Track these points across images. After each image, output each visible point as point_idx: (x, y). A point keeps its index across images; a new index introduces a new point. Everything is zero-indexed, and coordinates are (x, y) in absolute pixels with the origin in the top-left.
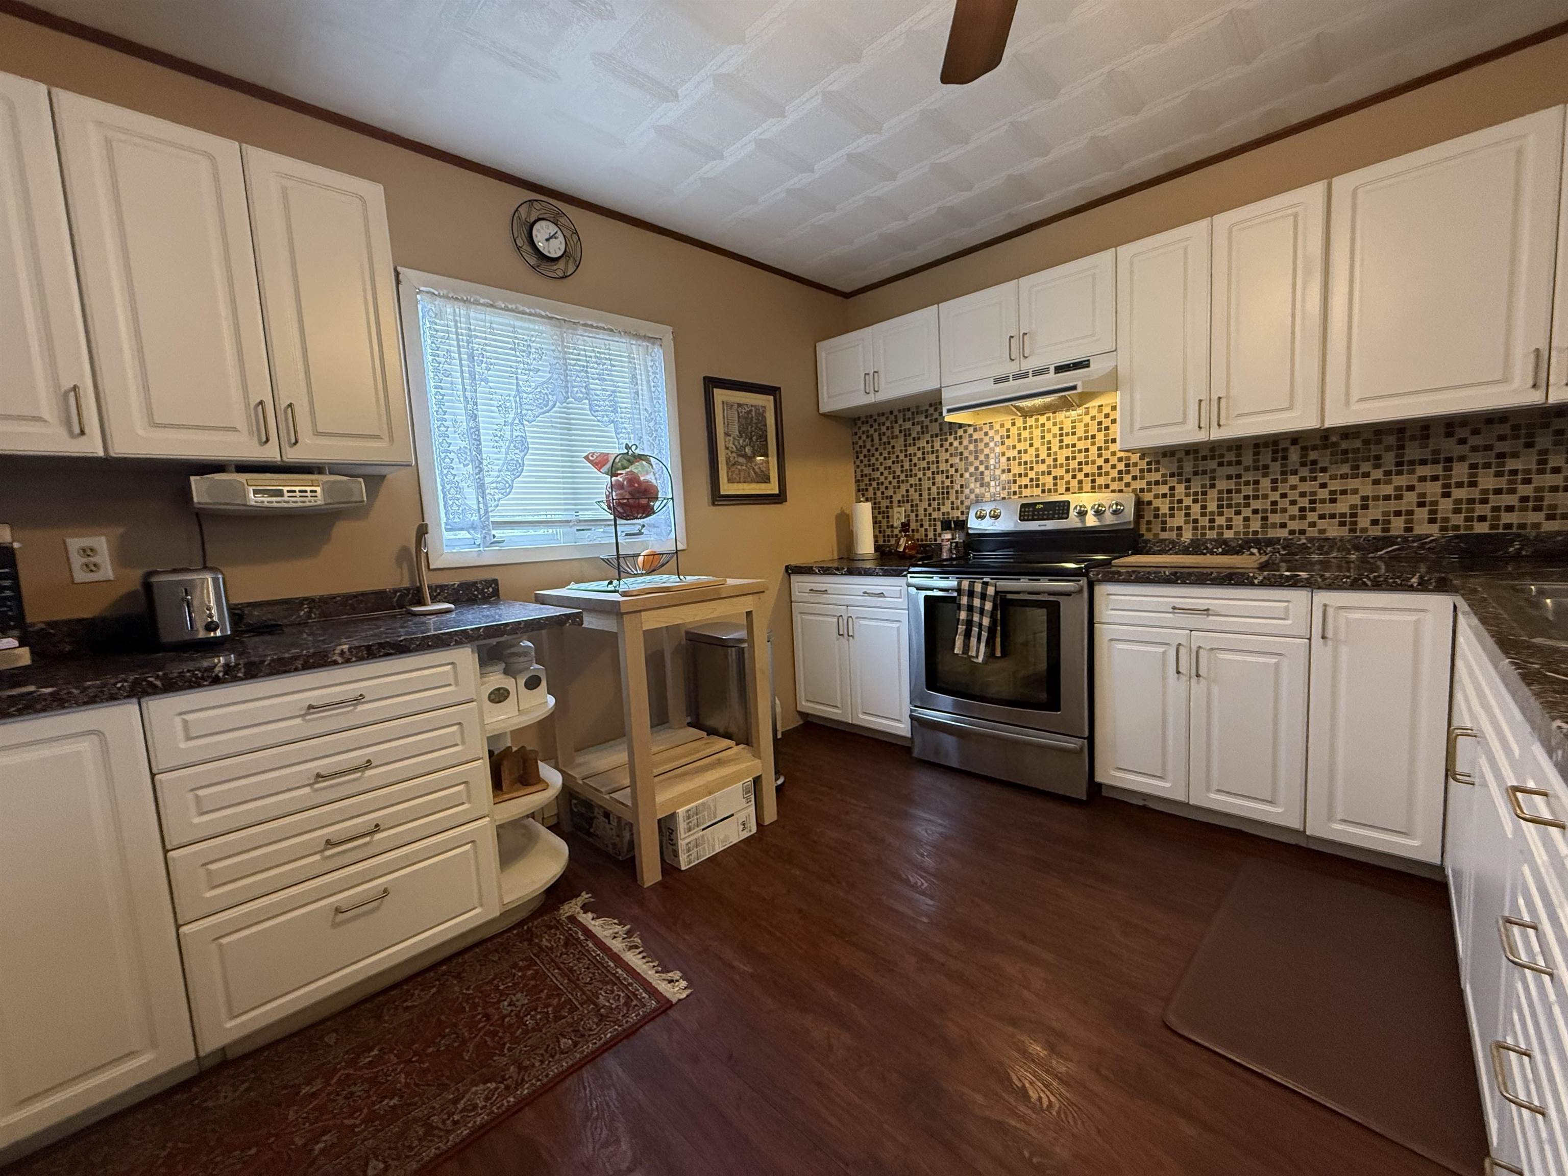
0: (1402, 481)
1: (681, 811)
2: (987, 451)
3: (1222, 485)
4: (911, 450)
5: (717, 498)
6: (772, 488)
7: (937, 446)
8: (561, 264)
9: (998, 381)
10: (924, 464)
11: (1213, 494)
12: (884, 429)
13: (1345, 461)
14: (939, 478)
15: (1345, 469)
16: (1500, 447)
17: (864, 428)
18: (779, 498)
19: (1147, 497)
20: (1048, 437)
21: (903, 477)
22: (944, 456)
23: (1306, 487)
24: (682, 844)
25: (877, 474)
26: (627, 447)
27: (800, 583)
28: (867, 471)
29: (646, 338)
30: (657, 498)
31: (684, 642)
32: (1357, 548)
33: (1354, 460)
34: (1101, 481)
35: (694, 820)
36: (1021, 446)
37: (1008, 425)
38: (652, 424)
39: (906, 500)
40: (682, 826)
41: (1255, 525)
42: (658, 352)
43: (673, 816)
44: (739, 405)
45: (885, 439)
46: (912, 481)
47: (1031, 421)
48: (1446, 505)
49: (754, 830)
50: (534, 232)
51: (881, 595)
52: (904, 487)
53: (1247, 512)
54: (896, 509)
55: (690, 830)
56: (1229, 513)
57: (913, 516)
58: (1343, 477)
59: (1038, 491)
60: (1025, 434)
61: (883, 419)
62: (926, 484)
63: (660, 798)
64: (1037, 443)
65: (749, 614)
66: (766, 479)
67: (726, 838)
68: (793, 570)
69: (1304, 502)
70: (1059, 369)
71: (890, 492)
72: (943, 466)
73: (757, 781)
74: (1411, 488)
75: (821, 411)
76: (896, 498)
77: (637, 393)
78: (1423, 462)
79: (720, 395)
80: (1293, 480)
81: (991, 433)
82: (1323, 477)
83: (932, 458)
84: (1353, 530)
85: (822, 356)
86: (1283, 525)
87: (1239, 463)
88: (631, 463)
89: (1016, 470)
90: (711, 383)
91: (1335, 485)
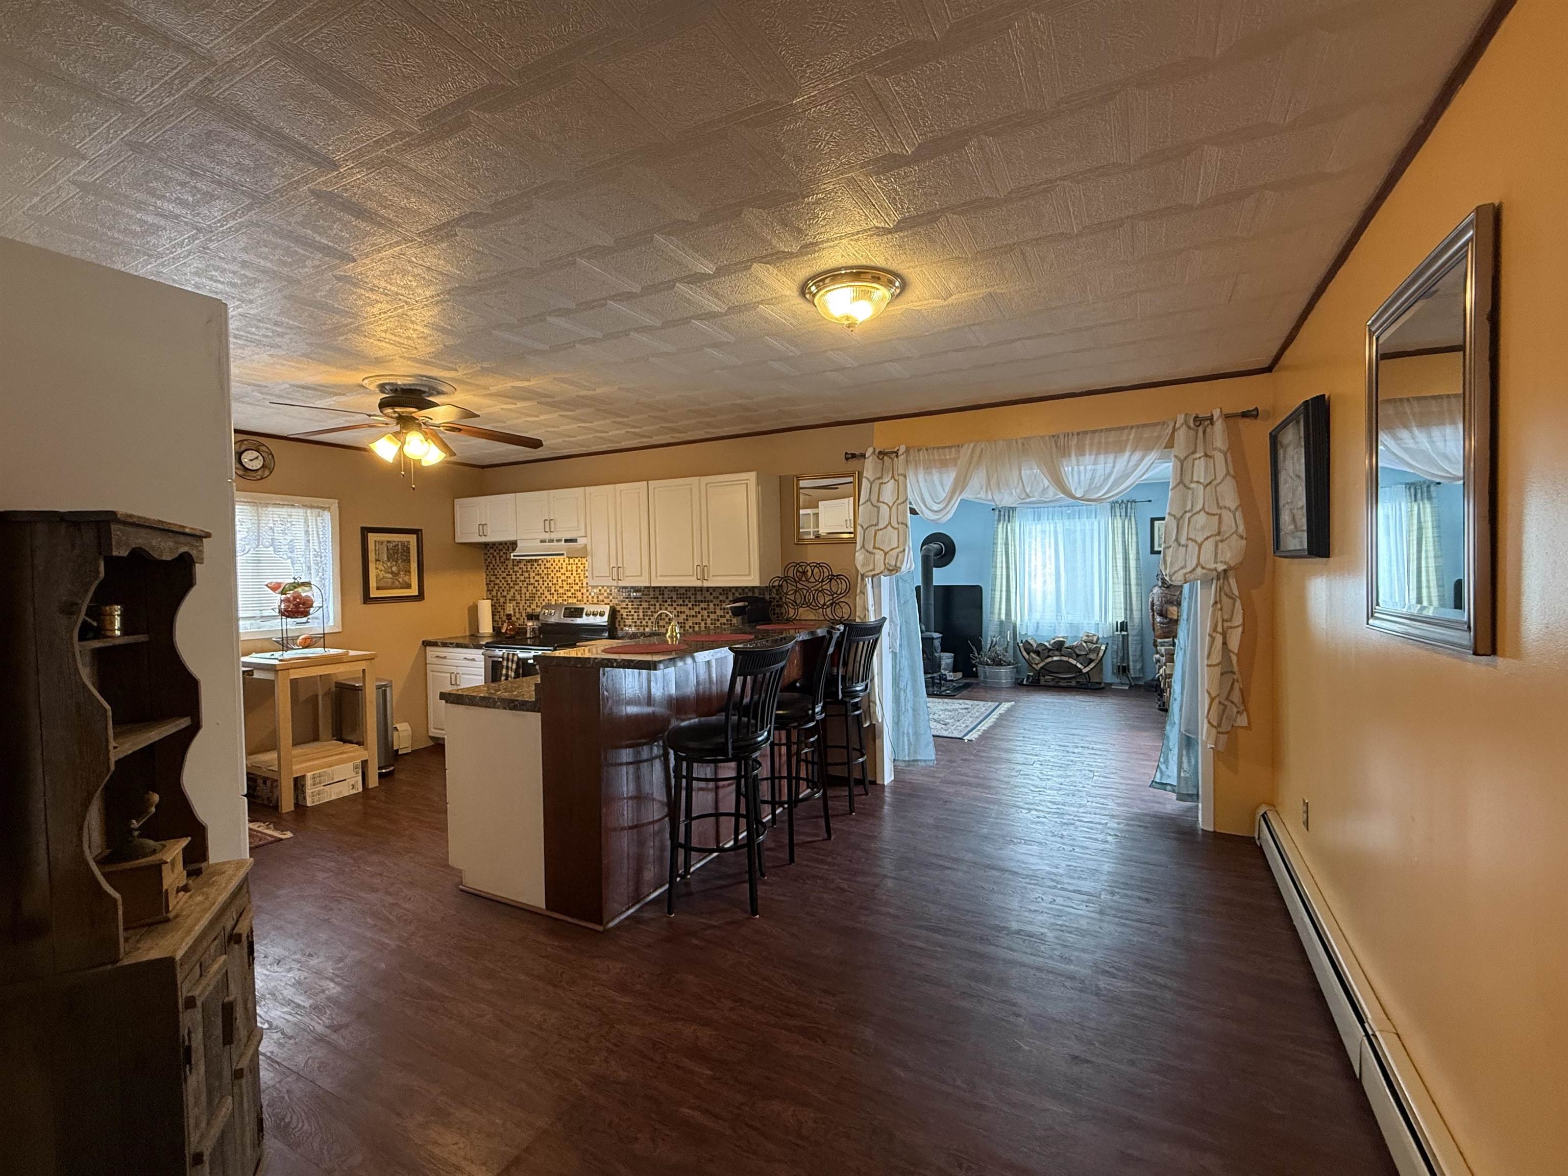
0: (697, 609)
1: (309, 775)
2: (552, 575)
3: (645, 605)
4: (516, 568)
5: (367, 599)
6: (414, 591)
7: (529, 567)
8: (260, 473)
9: (542, 541)
10: (522, 578)
11: (641, 611)
12: (502, 553)
14: (530, 588)
17: (491, 551)
18: (420, 597)
19: (618, 608)
20: (579, 571)
21: (512, 585)
22: (532, 575)
24: (309, 792)
25: (498, 581)
26: (294, 579)
27: (431, 652)
28: (493, 578)
29: (318, 507)
30: (312, 606)
31: (333, 689)
34: (601, 598)
35: (318, 780)
36: (568, 574)
37: (562, 561)
38: (318, 559)
39: (513, 599)
40: (309, 782)
42: (327, 515)
43: (304, 776)
44: (388, 542)
45: (502, 560)
46: (517, 587)
47: (572, 561)
48: (709, 621)
49: (361, 790)
50: (243, 457)
51: (473, 660)
52: (512, 591)
54: (508, 604)
55: (314, 785)
56: (647, 618)
57: (517, 611)
59: (575, 601)
60: (569, 568)
61: (501, 547)
62: (524, 590)
63: (294, 768)
64: (574, 573)
65: (364, 670)
66: (409, 586)
67: (340, 792)
68: (427, 644)
70: (566, 541)
71: (505, 593)
72: (532, 581)
73: (365, 763)
75: (457, 541)
76: (509, 597)
77: (308, 541)
79: (372, 537)
80: (666, 605)
81: (554, 565)
83: (526, 575)
85: (457, 508)
88: (295, 588)
89: (566, 587)
90: (366, 531)
91: (678, 609)
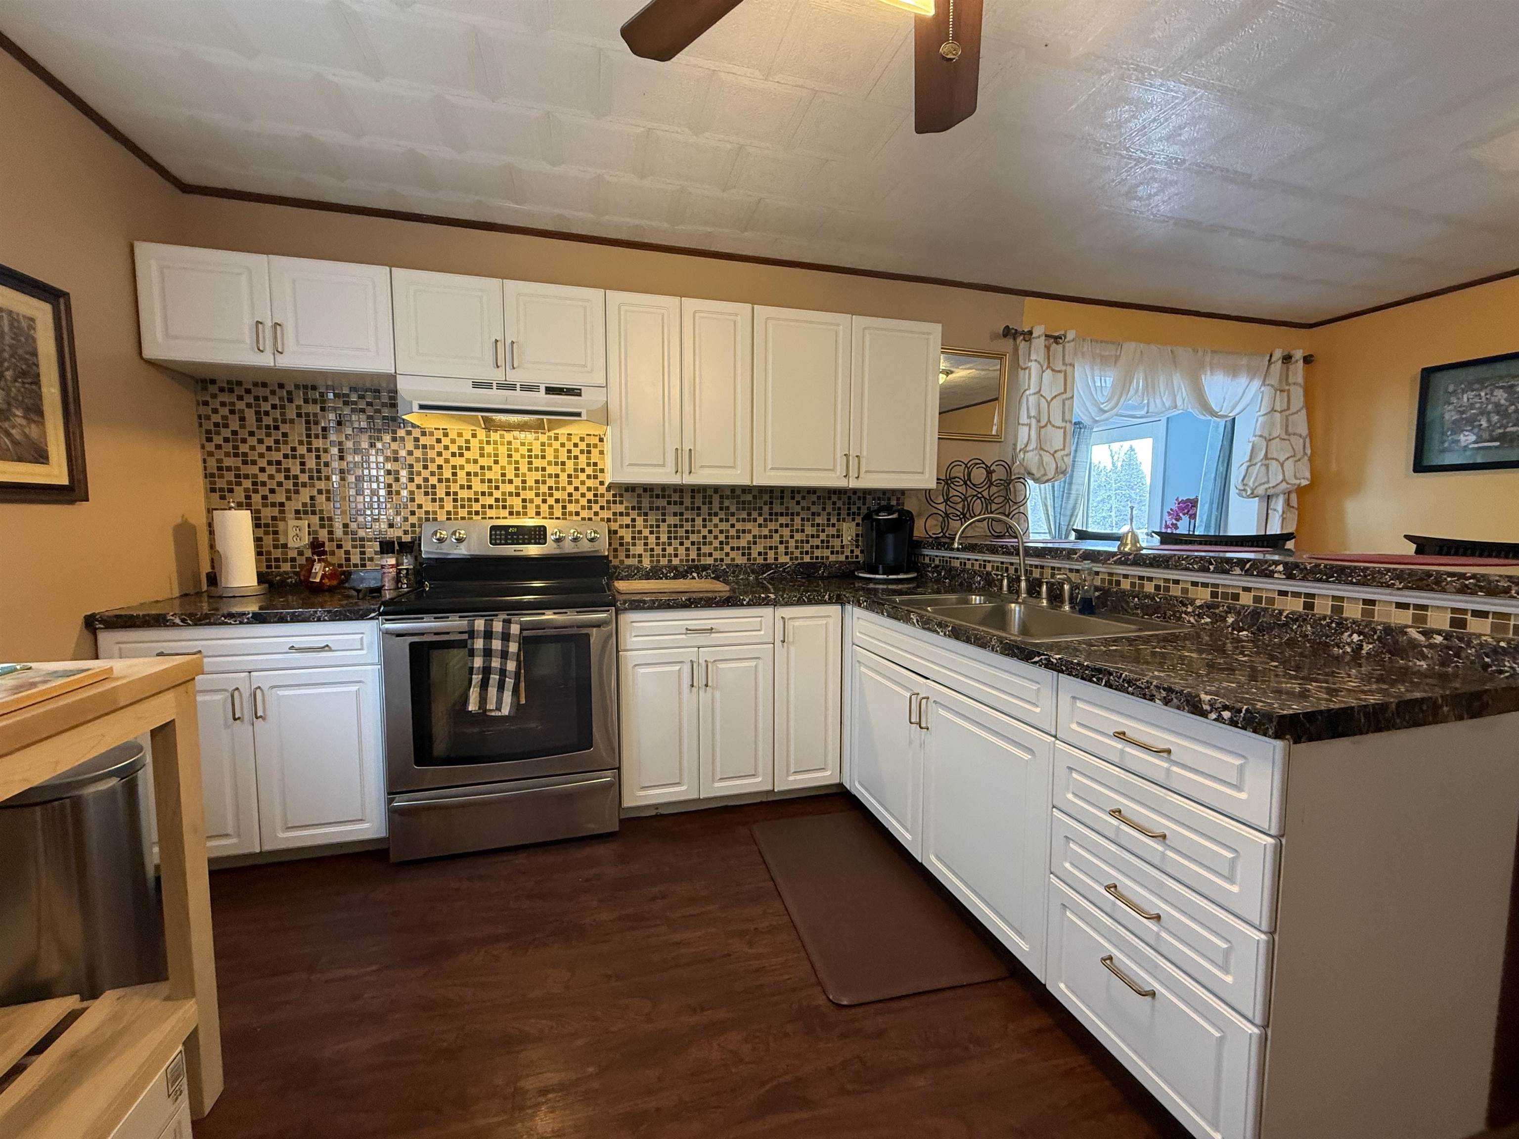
4: (318, 443)
6: (55, 474)
13: (744, 509)
15: (744, 515)
16: (814, 509)
19: (614, 526)
23: (724, 526)
25: (253, 470)
27: (120, 645)
28: (231, 462)
32: (753, 572)
33: (749, 509)
36: (483, 462)
37: (467, 435)
39: (310, 509)
41: (693, 555)
45: (267, 421)
47: (495, 436)
51: (326, 648)
53: (687, 543)
54: (292, 523)
57: (323, 533)
58: (744, 520)
59: (506, 513)
60: (489, 449)
64: (503, 461)
66: (41, 456)
68: (101, 623)
69: (722, 538)
70: (550, 390)
71: (279, 497)
74: (776, 531)
75: (146, 355)
76: (290, 507)
78: (782, 515)
81: (445, 441)
82: (733, 520)
84: (749, 559)
86: (710, 555)
87: (682, 503)
89: (477, 486)
